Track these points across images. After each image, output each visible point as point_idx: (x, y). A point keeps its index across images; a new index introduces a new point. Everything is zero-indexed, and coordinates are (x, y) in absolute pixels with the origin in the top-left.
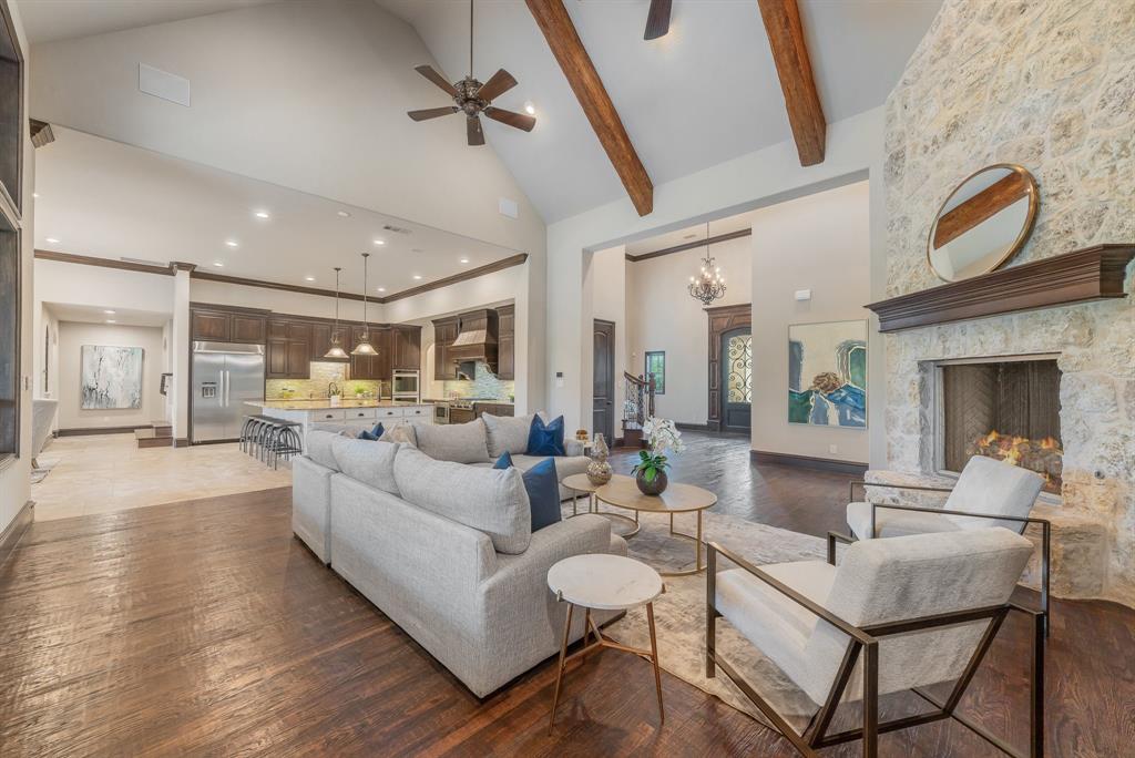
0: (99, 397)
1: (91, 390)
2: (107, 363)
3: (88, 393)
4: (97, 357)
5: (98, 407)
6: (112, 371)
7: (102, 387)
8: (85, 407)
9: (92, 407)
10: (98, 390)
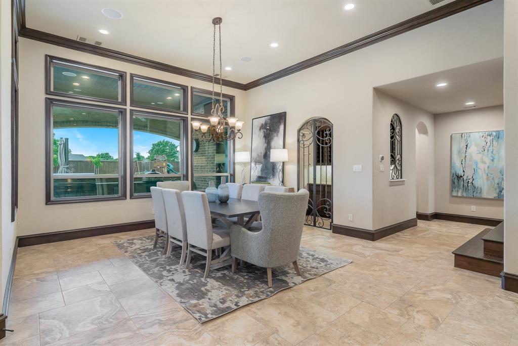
0: (466, 184)
1: (459, 177)
2: (473, 149)
3: (456, 181)
4: (463, 145)
5: (465, 195)
6: (477, 157)
7: (468, 174)
8: (454, 194)
9: (460, 194)
10: (465, 178)
